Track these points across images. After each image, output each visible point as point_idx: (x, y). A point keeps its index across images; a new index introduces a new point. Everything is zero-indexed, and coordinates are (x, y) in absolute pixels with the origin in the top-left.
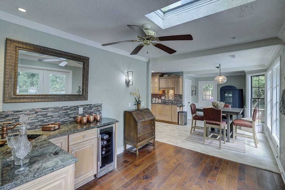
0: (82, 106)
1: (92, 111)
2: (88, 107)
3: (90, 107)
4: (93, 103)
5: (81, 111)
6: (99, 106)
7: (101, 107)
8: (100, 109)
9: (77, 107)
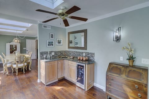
0: (85, 52)
1: (89, 56)
2: (87, 53)
3: (88, 53)
4: (90, 52)
5: (84, 55)
6: (93, 54)
7: (94, 55)
8: (93, 56)
9: (83, 53)
